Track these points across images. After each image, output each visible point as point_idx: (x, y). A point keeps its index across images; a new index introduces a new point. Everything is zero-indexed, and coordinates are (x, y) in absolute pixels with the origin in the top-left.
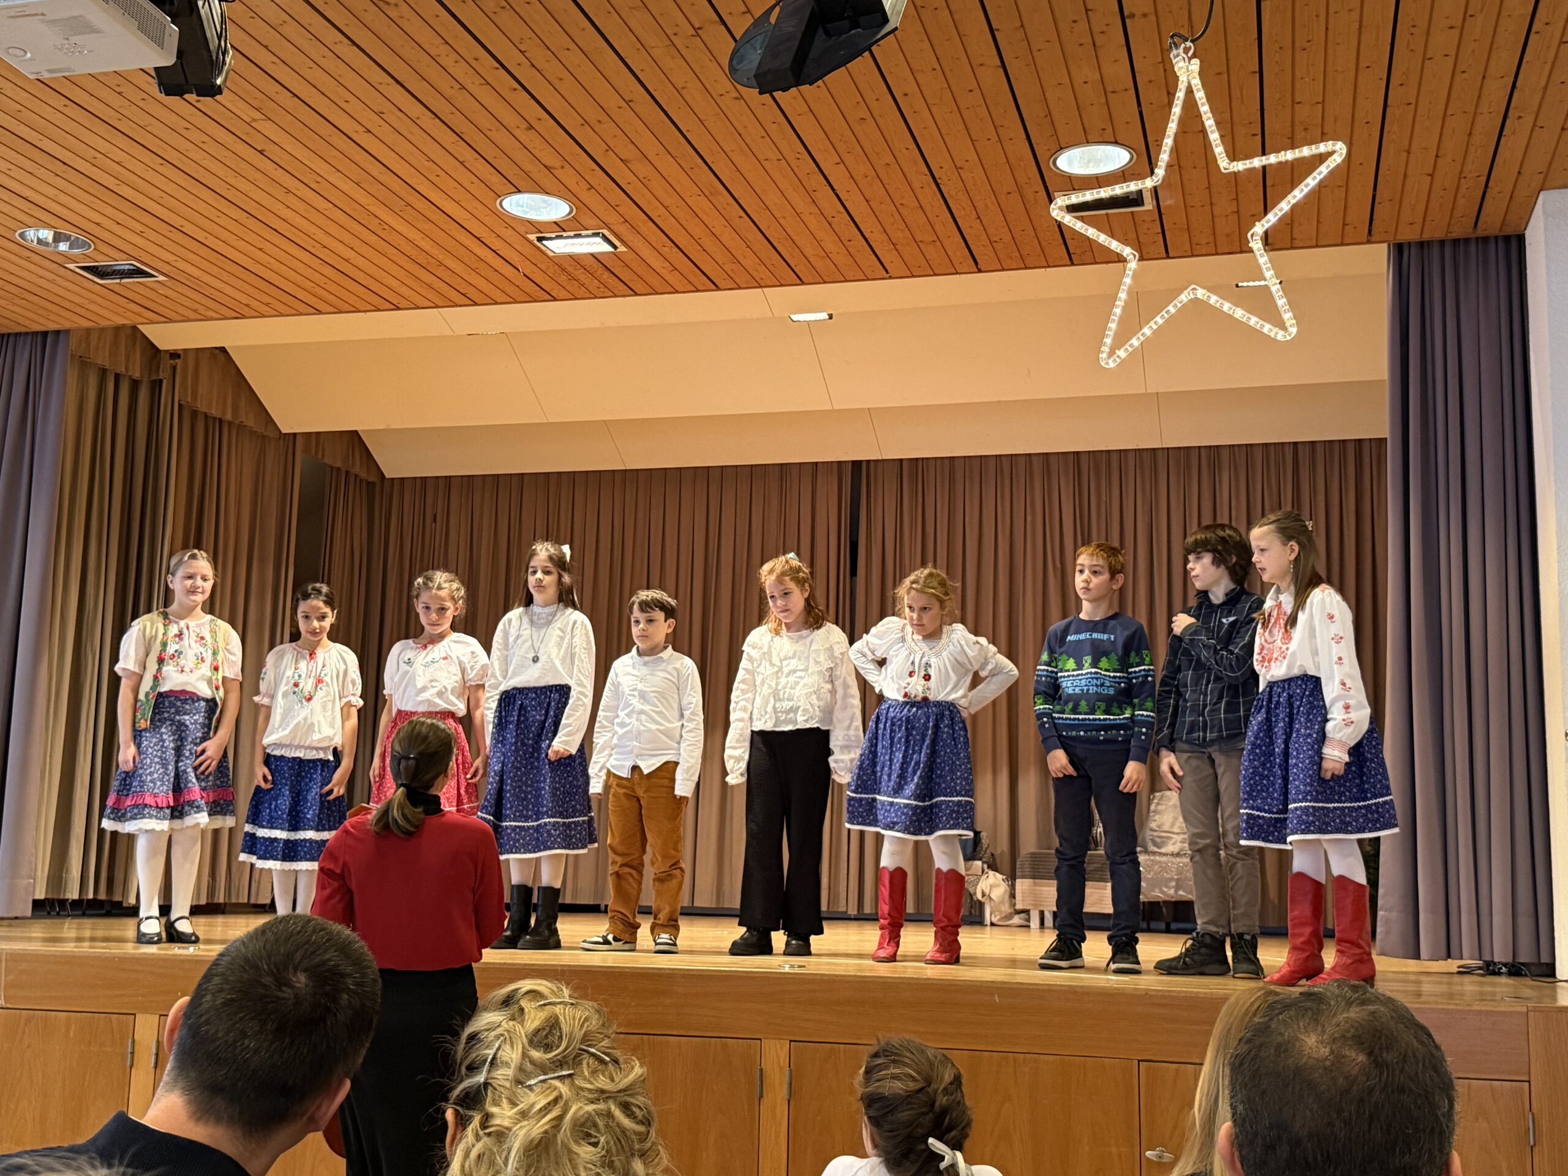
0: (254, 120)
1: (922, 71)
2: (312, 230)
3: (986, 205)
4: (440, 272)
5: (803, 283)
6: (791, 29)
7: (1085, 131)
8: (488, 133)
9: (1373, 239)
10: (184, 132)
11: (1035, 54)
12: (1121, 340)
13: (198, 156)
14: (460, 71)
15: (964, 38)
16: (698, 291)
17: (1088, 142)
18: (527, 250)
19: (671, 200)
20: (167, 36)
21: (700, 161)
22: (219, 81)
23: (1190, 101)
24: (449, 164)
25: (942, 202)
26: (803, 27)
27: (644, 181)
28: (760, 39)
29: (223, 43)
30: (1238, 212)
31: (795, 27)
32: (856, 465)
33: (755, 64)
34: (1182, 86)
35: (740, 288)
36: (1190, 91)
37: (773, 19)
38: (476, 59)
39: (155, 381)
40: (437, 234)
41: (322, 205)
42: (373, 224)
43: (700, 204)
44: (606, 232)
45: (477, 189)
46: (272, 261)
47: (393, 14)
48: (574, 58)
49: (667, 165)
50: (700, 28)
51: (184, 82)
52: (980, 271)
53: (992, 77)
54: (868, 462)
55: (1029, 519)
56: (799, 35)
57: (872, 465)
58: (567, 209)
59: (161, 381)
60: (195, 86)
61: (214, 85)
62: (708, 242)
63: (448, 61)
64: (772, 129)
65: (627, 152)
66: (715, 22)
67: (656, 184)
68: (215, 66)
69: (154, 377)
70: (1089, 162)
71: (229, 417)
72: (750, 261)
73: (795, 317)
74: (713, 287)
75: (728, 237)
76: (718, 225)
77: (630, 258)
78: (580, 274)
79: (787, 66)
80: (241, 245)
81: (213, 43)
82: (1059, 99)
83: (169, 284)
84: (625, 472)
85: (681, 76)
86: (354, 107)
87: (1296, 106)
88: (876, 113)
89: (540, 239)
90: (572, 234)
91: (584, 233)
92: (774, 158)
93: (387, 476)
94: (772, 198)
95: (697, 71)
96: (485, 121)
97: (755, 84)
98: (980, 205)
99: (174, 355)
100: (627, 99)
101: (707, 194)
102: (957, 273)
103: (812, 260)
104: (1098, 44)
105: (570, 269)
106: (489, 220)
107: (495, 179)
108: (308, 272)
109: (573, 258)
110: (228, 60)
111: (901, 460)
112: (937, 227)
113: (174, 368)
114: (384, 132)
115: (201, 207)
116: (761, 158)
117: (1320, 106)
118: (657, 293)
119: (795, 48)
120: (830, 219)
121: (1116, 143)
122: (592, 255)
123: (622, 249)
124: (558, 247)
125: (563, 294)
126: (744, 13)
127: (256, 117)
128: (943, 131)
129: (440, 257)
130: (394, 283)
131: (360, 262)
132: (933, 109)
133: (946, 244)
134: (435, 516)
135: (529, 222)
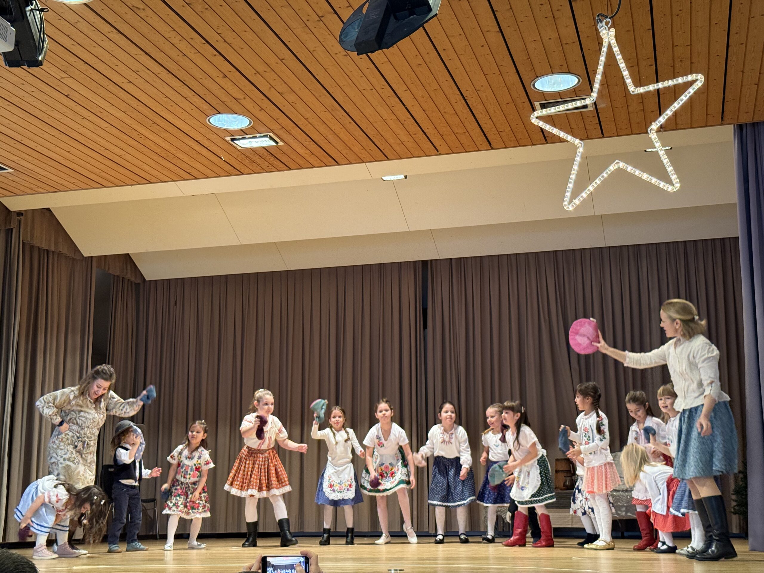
0: (62, 78)
1: (453, 36)
2: (100, 139)
3: (494, 111)
4: (175, 161)
5: (388, 159)
6: (375, 17)
7: (551, 67)
8: (200, 81)
9: (724, 122)
10: (21, 86)
11: (520, 24)
12: (575, 195)
13: (30, 99)
14: (182, 46)
15: (477, 16)
16: (326, 166)
17: (553, 72)
18: (225, 146)
19: (309, 115)
20: (8, 34)
21: (325, 92)
22: (40, 58)
23: (610, 54)
24: (178, 99)
25: (468, 110)
26: (382, 16)
27: (293, 104)
28: (357, 23)
29: (42, 36)
30: (643, 110)
31: (377, 16)
32: (425, 263)
33: (355, 38)
34: (605, 44)
35: (351, 163)
36: (610, 47)
37: (364, 11)
38: (192, 39)
39: (9, 229)
40: (172, 139)
41: (104, 125)
42: (134, 135)
43: (326, 116)
44: (271, 134)
45: (196, 113)
46: (75, 158)
47: (142, 14)
48: (249, 36)
49: (305, 94)
50: (322, 16)
51: (20, 59)
52: (492, 149)
53: (495, 38)
54: (431, 261)
55: (528, 291)
56: (380, 20)
57: (434, 262)
58: (248, 122)
59: (12, 229)
60: (27, 61)
61: (38, 60)
62: (331, 137)
63: (176, 40)
64: (367, 72)
65: (282, 88)
66: (331, 13)
67: (300, 106)
68: (39, 49)
69: (9, 228)
70: (554, 84)
71: (53, 248)
72: (357, 148)
73: (384, 178)
74: (336, 164)
75: (343, 135)
76: (337, 128)
77: (286, 149)
78: (256, 158)
79: (374, 38)
80: (58, 150)
81: (36, 36)
82: (535, 49)
83: (15, 174)
84: (287, 272)
85: (312, 44)
86: (121, 68)
87: (675, 48)
88: (427, 61)
89: (233, 140)
90: (251, 136)
91: (258, 135)
92: (369, 89)
93: (147, 279)
94: (369, 111)
95: (321, 41)
96: (198, 74)
97: (355, 50)
98: (491, 111)
99: (20, 214)
100: (281, 58)
101: (330, 110)
102: (479, 150)
103: (393, 146)
104: (556, 17)
105: (250, 156)
106: (203, 130)
107: (205, 107)
108: (97, 164)
109: (252, 150)
110: (45, 45)
111: (451, 259)
112: (466, 125)
113: (20, 221)
114: (139, 82)
115: (32, 128)
116: (361, 88)
117: (689, 47)
118: (303, 168)
119: (378, 28)
120: (403, 122)
121: (569, 73)
122: (264, 148)
123: (281, 143)
124: (244, 144)
125: (247, 170)
126: (348, 7)
127: (63, 76)
128: (467, 70)
129: (175, 152)
130: (147, 168)
131: (128, 157)
132: (462, 57)
133: (472, 134)
134: (176, 302)
135: (226, 130)
